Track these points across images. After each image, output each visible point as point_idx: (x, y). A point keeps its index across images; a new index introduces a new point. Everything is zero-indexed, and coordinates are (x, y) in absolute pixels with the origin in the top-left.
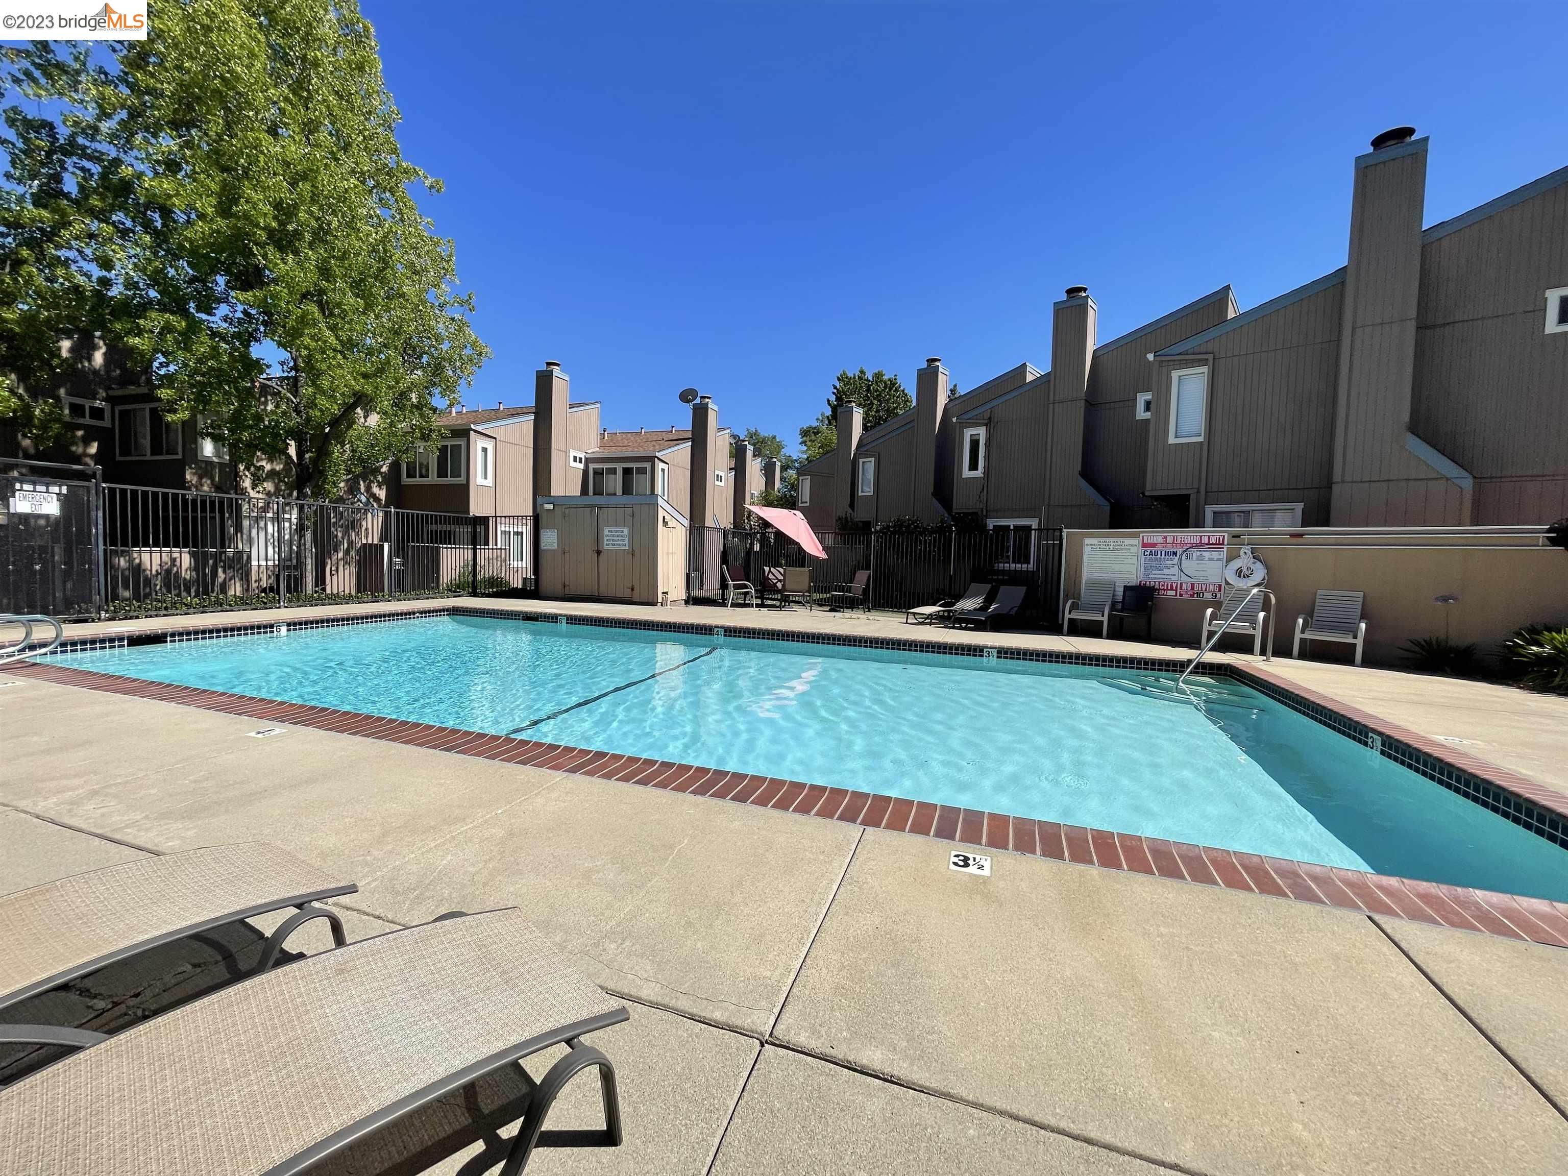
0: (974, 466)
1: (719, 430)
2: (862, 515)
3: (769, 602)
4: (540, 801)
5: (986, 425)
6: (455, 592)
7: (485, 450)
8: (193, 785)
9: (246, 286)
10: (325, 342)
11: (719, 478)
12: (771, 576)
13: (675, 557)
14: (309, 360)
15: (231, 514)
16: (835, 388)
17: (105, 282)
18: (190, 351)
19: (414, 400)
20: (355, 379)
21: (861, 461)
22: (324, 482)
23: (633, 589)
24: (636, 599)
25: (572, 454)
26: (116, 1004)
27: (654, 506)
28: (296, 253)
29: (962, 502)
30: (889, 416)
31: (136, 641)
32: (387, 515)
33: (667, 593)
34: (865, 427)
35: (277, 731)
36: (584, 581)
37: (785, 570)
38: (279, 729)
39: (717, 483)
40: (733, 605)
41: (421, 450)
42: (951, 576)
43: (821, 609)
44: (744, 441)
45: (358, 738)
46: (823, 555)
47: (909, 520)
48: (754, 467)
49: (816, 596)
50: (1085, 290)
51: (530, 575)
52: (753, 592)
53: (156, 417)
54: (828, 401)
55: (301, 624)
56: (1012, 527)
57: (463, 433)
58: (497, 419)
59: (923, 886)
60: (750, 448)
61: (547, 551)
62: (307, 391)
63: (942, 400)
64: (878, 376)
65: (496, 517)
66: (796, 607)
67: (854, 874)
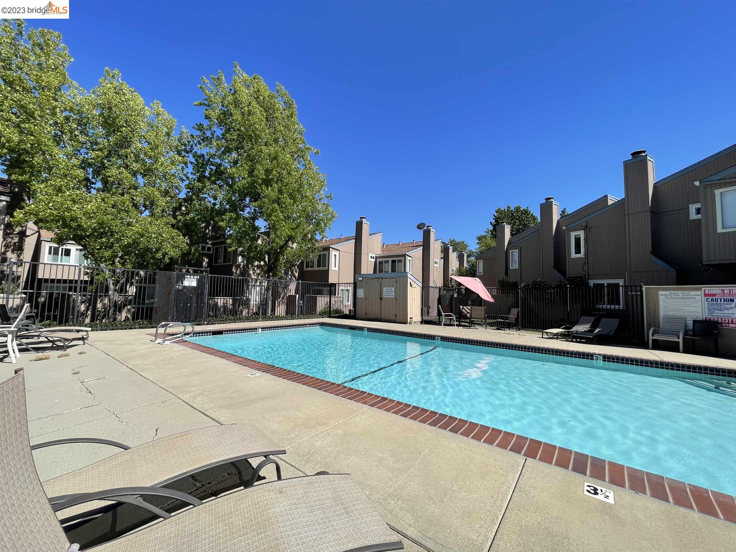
0: (578, 251)
1: (436, 240)
2: (512, 279)
3: (463, 324)
4: (358, 419)
5: (584, 229)
6: (322, 315)
7: (335, 255)
8: (230, 395)
9: (256, 200)
10: (279, 218)
11: (436, 263)
12: (464, 311)
13: (416, 301)
14: (274, 226)
15: (246, 283)
16: (494, 216)
17: (215, 204)
18: (237, 225)
19: (309, 237)
20: (289, 230)
21: (511, 251)
22: (276, 271)
23: (396, 316)
24: (398, 321)
25: (370, 255)
26: (203, 486)
27: (405, 277)
28: (271, 186)
29: (571, 271)
30: (525, 228)
31: (215, 333)
32: (298, 283)
33: (412, 318)
34: (512, 234)
35: (257, 374)
36: (374, 311)
37: (471, 308)
38: (258, 374)
39: (435, 265)
40: (445, 325)
41: (311, 257)
42: (568, 313)
43: (492, 328)
44: (448, 245)
45: (285, 381)
46: (492, 300)
47: (540, 281)
48: (453, 256)
49: (488, 321)
50: (644, 152)
51: (352, 308)
52: (455, 318)
53: (226, 250)
54: (491, 223)
55: (266, 328)
56: (606, 285)
57: (327, 249)
58: (341, 242)
59: (567, 502)
60: (451, 249)
61: (359, 298)
62: (272, 236)
63: (556, 217)
64: (518, 209)
65: (339, 283)
66: (478, 327)
67: (522, 486)
